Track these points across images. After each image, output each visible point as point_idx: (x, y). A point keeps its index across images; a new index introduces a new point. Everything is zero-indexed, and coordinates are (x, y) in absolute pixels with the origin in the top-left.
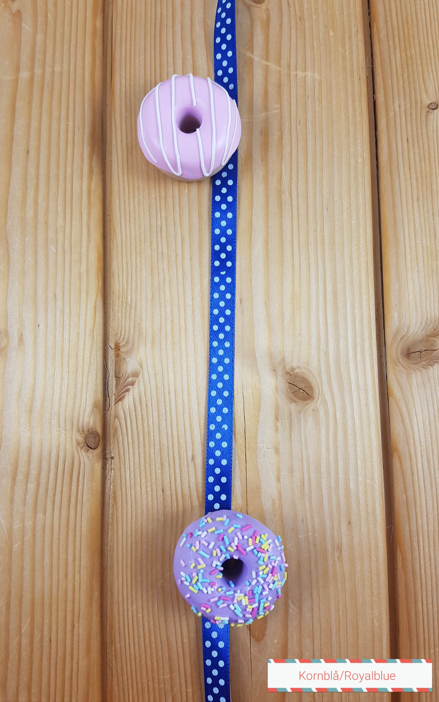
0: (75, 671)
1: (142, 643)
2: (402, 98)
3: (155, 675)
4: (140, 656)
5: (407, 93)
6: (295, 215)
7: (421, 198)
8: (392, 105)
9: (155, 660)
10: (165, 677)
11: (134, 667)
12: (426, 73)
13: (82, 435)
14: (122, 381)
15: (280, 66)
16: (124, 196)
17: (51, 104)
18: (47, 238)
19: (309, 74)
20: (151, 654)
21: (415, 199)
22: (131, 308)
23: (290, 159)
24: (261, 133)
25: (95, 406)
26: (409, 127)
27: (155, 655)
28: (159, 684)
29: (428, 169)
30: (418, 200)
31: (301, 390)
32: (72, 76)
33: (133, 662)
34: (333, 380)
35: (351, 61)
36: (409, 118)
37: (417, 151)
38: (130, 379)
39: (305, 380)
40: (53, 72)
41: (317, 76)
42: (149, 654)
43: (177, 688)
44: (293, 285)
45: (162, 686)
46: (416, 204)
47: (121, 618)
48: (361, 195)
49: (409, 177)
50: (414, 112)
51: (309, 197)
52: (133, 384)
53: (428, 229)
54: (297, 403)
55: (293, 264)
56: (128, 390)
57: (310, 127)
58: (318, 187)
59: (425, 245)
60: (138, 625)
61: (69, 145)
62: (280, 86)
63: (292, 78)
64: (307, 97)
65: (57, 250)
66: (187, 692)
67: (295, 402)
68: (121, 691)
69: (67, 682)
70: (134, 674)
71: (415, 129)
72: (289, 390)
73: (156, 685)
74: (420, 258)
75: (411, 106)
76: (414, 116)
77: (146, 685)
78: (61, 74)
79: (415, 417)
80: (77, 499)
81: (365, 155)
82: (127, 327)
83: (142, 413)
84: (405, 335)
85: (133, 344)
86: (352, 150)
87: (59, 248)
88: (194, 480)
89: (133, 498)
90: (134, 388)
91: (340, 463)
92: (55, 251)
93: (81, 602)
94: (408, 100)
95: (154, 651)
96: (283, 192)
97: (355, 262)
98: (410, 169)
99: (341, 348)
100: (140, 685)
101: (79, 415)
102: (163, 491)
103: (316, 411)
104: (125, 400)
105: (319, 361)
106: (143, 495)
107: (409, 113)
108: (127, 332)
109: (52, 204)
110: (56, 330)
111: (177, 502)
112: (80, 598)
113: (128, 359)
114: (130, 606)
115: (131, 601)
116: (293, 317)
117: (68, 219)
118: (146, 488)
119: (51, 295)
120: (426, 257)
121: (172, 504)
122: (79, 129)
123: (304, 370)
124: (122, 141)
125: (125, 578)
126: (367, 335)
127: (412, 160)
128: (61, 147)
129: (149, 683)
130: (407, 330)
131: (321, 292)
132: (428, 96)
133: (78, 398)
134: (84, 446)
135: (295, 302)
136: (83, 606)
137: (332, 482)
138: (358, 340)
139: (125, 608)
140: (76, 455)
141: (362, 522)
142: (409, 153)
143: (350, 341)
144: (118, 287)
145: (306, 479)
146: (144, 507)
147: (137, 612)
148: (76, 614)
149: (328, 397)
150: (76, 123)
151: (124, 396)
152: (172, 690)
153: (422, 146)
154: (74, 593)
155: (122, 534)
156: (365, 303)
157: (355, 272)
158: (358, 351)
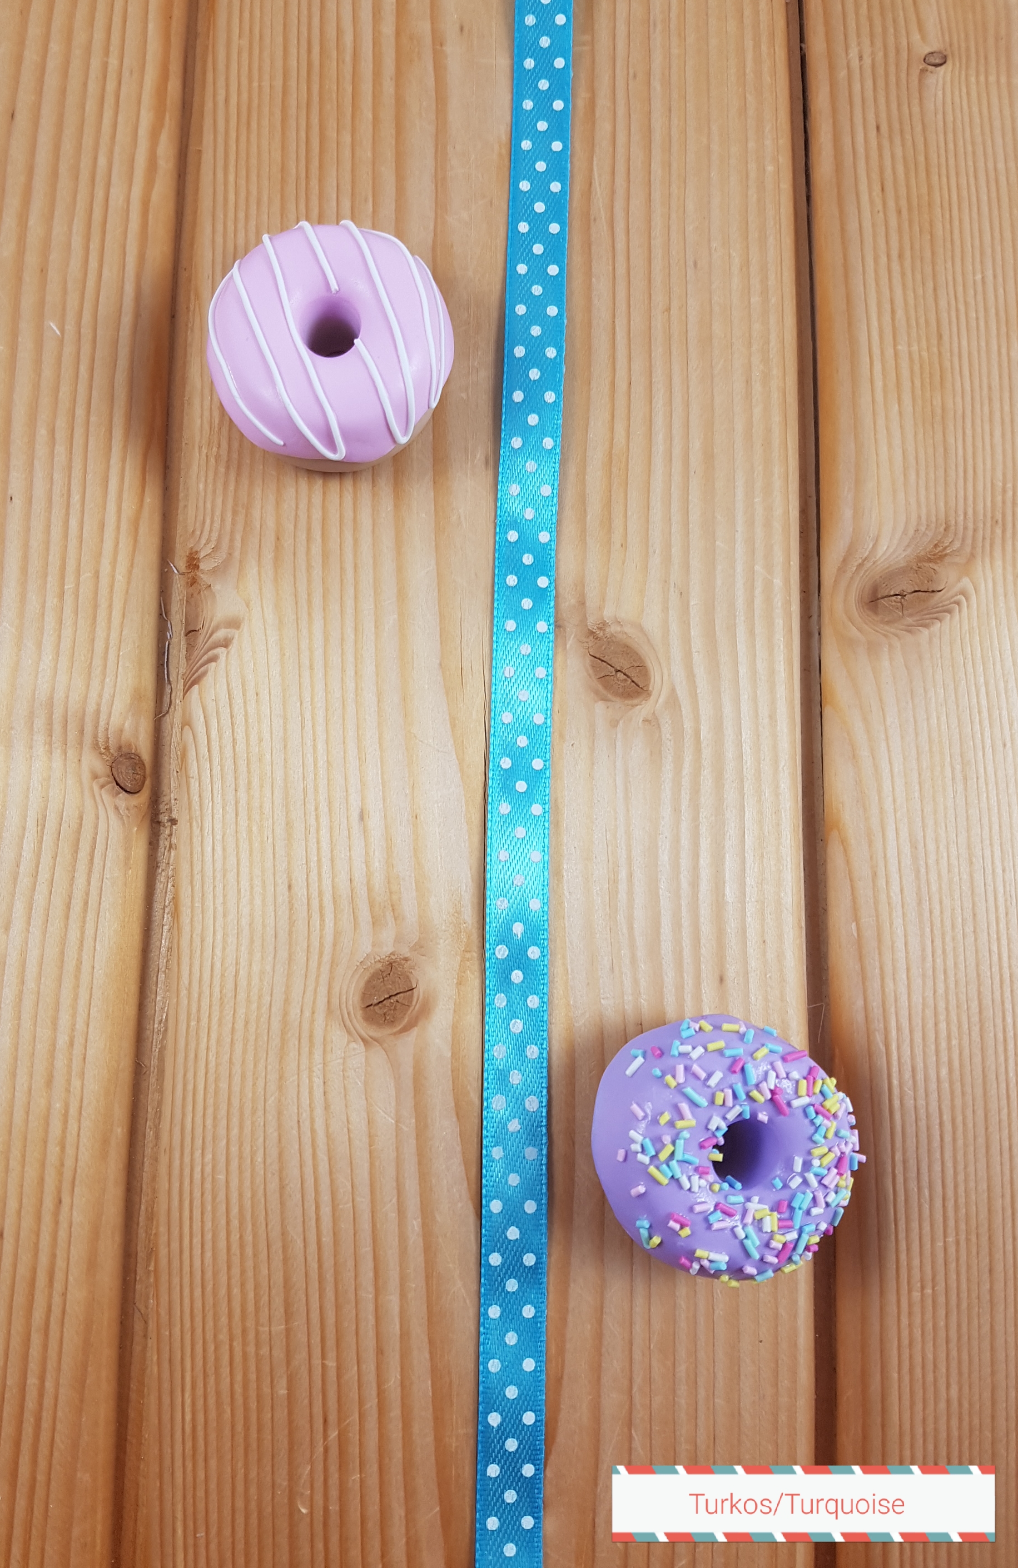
0: (56, 1311)
1: (222, 1244)
2: (866, 41)
3: (250, 1323)
4: (215, 1274)
5: (878, 29)
6: (621, 270)
7: (908, 254)
8: (843, 55)
9: (250, 1286)
10: (273, 1329)
11: (198, 1304)
13: (104, 757)
14: (201, 639)
16: (225, 215)
18: (42, 303)
20: (243, 1272)
21: (895, 254)
22: (227, 468)
23: (611, 149)
25: (137, 696)
26: (882, 100)
27: (250, 1273)
28: (258, 1345)
29: (924, 190)
30: (901, 256)
31: (619, 674)
33: (198, 1292)
34: (695, 655)
36: (881, 83)
37: (899, 152)
38: (220, 634)
39: (628, 651)
42: (236, 1271)
43: (300, 1357)
44: (612, 430)
45: (265, 1351)
46: (896, 267)
47: (176, 1185)
48: (771, 240)
49: (880, 207)
50: (892, 69)
51: (653, 235)
52: (226, 643)
53: (922, 321)
54: (609, 704)
55: (613, 384)
56: (214, 659)
57: (658, 87)
58: (673, 216)
59: (916, 356)
60: (214, 1198)
61: (106, 106)
64: (651, 23)
65: (62, 331)
66: (324, 1366)
67: (604, 699)
68: (166, 1365)
69: (36, 1339)
70: (198, 1319)
71: (894, 106)
72: (591, 672)
73: (251, 1349)
74: (906, 384)
75: (886, 55)
76: (893, 79)
77: (227, 1347)
79: (883, 745)
80: (86, 903)
81: (781, 160)
82: (218, 513)
83: (246, 712)
84: (866, 559)
85: (230, 554)
86: (751, 145)
87: (67, 327)
88: (364, 866)
89: (220, 900)
90: (228, 653)
91: (705, 844)
92: (58, 332)
93: (81, 1144)
94: (879, 43)
95: (250, 1264)
96: (595, 220)
97: (757, 387)
98: (883, 189)
99: (719, 582)
100: (211, 1348)
101: (98, 712)
102: (290, 887)
103: (652, 722)
104: (208, 680)
105: (665, 609)
106: (242, 895)
107: (881, 71)
108: (217, 525)
109: (59, 229)
110: (50, 513)
111: (321, 912)
112: (78, 1135)
113: (217, 587)
114: (198, 1153)
115: (201, 1141)
116: (608, 504)
117: (93, 264)
118: (251, 880)
119: (42, 432)
120: (918, 383)
121: (310, 917)
122: (131, 73)
123: (628, 629)
124: (227, 101)
125: (190, 1087)
126: (779, 556)
127: (888, 171)
128: (87, 108)
129: (235, 1344)
130: (871, 546)
131: (677, 451)
132: (923, 38)
133: (97, 672)
134: (109, 783)
135: (614, 470)
136: (85, 1156)
137: (685, 885)
138: (757, 568)
139: (187, 1159)
140: (89, 802)
141: (751, 980)
142: (881, 156)
143: (739, 568)
144: (199, 421)
145: (623, 874)
146: (245, 921)
147: (214, 1167)
148: (68, 1174)
149: (682, 692)
150: (126, 61)
151: (205, 673)
152: (288, 1363)
153: (909, 143)
154: (65, 1122)
155: (190, 983)
156: (778, 483)
157: (757, 411)
158: (758, 592)
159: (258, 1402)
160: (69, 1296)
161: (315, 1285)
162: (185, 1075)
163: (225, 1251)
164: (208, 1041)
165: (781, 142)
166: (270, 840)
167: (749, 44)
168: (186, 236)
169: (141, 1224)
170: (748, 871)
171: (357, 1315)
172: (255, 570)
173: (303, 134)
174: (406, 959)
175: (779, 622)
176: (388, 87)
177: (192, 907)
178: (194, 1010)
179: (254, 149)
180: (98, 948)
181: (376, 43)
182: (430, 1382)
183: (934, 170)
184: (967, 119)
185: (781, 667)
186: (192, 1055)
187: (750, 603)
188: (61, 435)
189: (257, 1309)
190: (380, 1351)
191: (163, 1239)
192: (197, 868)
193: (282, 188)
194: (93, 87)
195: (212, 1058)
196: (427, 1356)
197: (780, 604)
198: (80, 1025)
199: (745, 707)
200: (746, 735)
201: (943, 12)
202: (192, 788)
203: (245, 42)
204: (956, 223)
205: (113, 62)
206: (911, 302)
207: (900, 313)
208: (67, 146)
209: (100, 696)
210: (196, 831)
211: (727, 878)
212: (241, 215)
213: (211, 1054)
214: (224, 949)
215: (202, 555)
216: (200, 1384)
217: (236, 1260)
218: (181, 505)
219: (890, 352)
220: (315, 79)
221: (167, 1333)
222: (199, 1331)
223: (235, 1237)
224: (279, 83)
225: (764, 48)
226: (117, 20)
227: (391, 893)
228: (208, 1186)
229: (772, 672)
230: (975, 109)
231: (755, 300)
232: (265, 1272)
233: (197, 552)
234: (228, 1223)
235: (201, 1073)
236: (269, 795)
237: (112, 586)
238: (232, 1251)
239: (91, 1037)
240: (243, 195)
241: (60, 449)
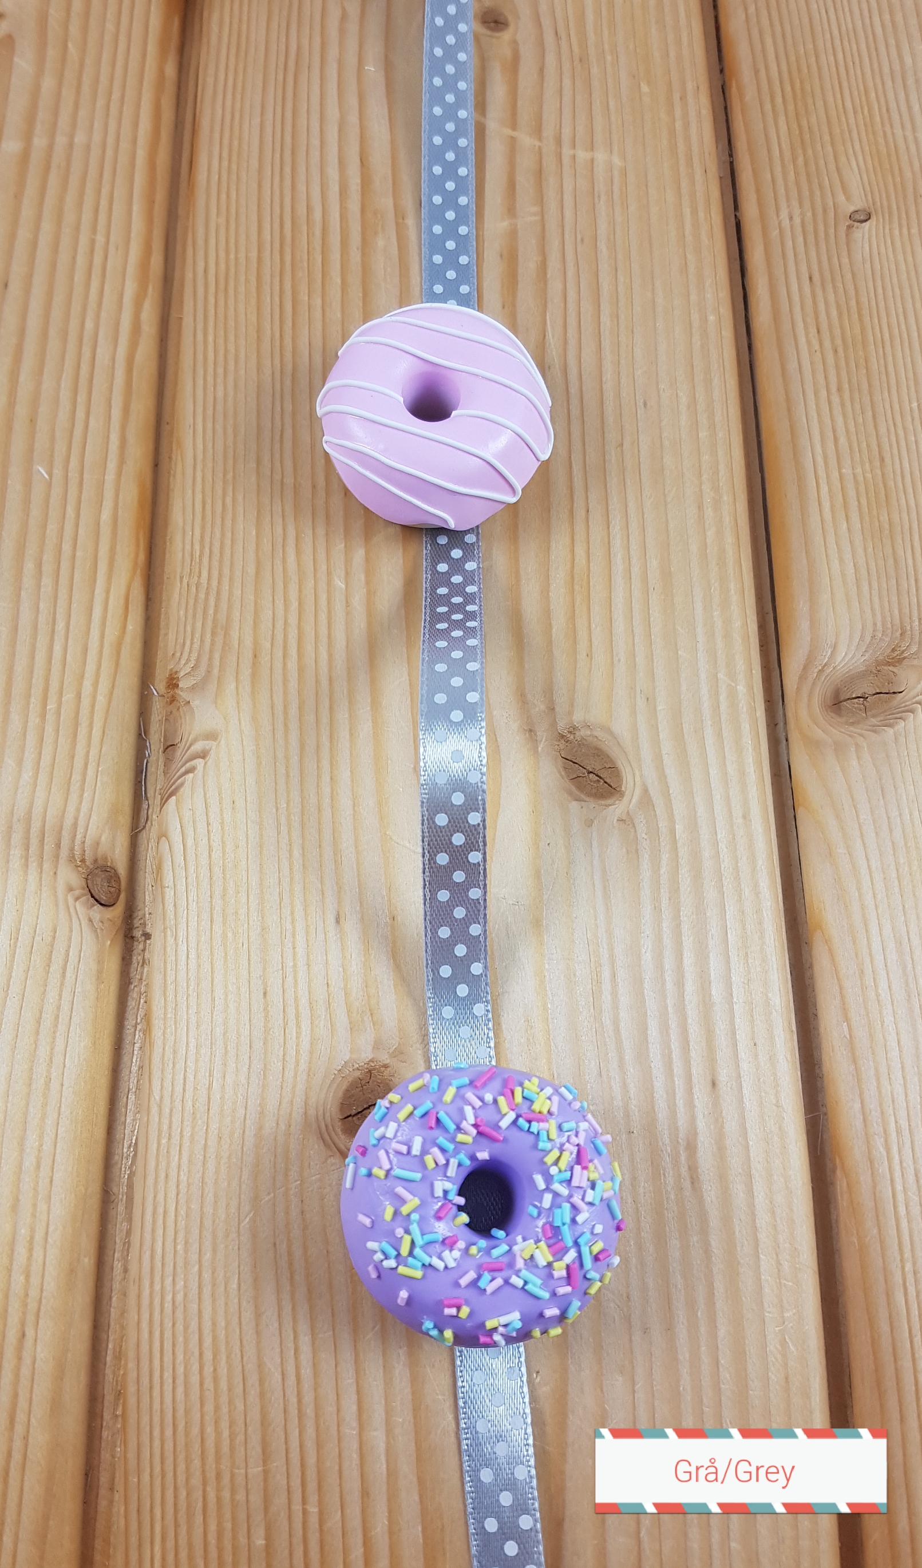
0: (17, 1458)
1: (195, 1379)
2: (795, 203)
3: (225, 1466)
4: (187, 1412)
5: (806, 193)
7: (846, 386)
8: (775, 217)
9: (225, 1424)
10: (249, 1471)
11: (169, 1445)
12: (843, 159)
13: (80, 869)
14: (179, 753)
15: (540, 139)
16: (205, 371)
17: (61, 200)
18: (30, 450)
19: (600, 156)
20: (217, 1408)
21: (834, 388)
22: (207, 594)
23: (562, 305)
24: (501, 256)
25: (115, 810)
26: (813, 254)
27: (225, 1409)
28: (233, 1491)
29: (857, 330)
30: (839, 389)
31: (591, 775)
32: (109, 153)
33: (169, 1432)
34: (665, 757)
35: (687, 139)
36: (811, 238)
37: (831, 297)
38: (198, 747)
39: (599, 753)
40: (71, 145)
41: (617, 161)
42: (209, 1407)
43: (279, 1501)
44: (573, 552)
45: (241, 1496)
46: (836, 399)
47: (145, 1316)
48: (716, 381)
49: (817, 347)
50: (821, 227)
51: (604, 379)
52: (204, 755)
53: (864, 446)
54: (584, 803)
55: (571, 510)
56: (191, 771)
57: (604, 250)
58: (624, 359)
59: (861, 478)
60: (186, 1328)
61: (93, 277)
62: (539, 174)
63: (566, 160)
64: (595, 196)
65: (50, 475)
67: (577, 800)
68: (134, 1515)
70: (169, 1461)
71: (825, 258)
72: (563, 773)
73: (226, 1494)
74: (853, 504)
75: (814, 215)
76: (822, 235)
77: (200, 1492)
78: (88, 148)
79: (859, 841)
80: (57, 1017)
81: (721, 310)
82: (198, 635)
83: (222, 819)
84: (826, 665)
85: (209, 672)
86: (693, 297)
87: (55, 471)
88: (341, 969)
89: (193, 1010)
90: (206, 763)
91: (688, 942)
92: (46, 476)
93: (47, 1273)
94: (807, 204)
95: (224, 1399)
96: (549, 368)
97: (709, 512)
98: (818, 332)
99: (684, 688)
100: (183, 1494)
101: (75, 825)
102: (265, 994)
103: (627, 821)
104: (185, 791)
105: (634, 713)
106: (217, 1003)
107: (810, 228)
108: (196, 646)
109: (47, 384)
110: (35, 639)
111: (297, 1019)
112: (44, 1263)
113: (195, 703)
114: (169, 1281)
115: (172, 1268)
116: (572, 618)
117: (80, 414)
118: (226, 986)
119: (29, 566)
120: (864, 501)
121: (286, 1024)
122: (117, 249)
123: (598, 733)
124: (206, 271)
125: (161, 1210)
126: (740, 665)
127: (823, 316)
128: (76, 279)
129: (209, 1489)
130: (829, 653)
131: (636, 570)
132: (848, 198)
133: (75, 787)
134: (83, 895)
135: (577, 587)
136: (51, 1286)
137: (670, 985)
138: (720, 676)
139: (157, 1287)
140: (63, 915)
141: (744, 1085)
142: (815, 303)
143: (703, 676)
144: (180, 555)
145: (606, 974)
146: (219, 1031)
147: (185, 1295)
148: (32, 1306)
149: (654, 792)
150: (112, 238)
151: (182, 784)
152: (266, 1509)
153: (841, 290)
154: (31, 1250)
155: (162, 1098)
156: (734, 598)
157: (710, 534)
158: (723, 697)
159: (234, 1554)
160: (31, 1440)
161: (294, 1421)
162: (155, 1197)
163: (198, 1385)
164: (180, 1159)
165: (721, 295)
166: (246, 946)
167: (687, 211)
168: (168, 393)
169: (108, 1363)
170: (733, 971)
171: (340, 1455)
172: (233, 686)
173: (277, 299)
174: (386, 1066)
175: (746, 727)
176: (355, 256)
177: (165, 1019)
178: (165, 1127)
179: (231, 312)
180: (67, 1065)
181: (343, 217)
182: (420, 1529)
183: (866, 312)
184: (893, 267)
185: (751, 769)
186: (162, 1175)
187: (716, 708)
188: (48, 568)
189: (232, 1448)
190: (365, 1493)
191: (132, 1375)
192: (170, 978)
193: (258, 345)
194: (81, 260)
195: (183, 1177)
196: (417, 1498)
197: (745, 709)
198: (48, 1146)
199: (719, 807)
200: (721, 834)
201: (865, 176)
202: (167, 897)
203: (222, 221)
204: (890, 359)
205: (100, 239)
206: (852, 429)
207: (843, 440)
208: (57, 313)
209: (78, 810)
210: (170, 940)
211: (712, 978)
212: (220, 371)
213: (182, 1173)
214: (197, 1061)
215: (182, 674)
216: (171, 1535)
217: (209, 1396)
218: (162, 632)
219: (835, 474)
220: (288, 250)
221: (136, 1480)
222: (170, 1475)
223: (208, 1370)
224: (254, 254)
225: (701, 215)
226: (104, 203)
227: (369, 997)
228: (180, 1314)
229: (742, 774)
230: (901, 257)
231: (703, 434)
232: (240, 1407)
233: (176, 672)
234: (201, 1354)
235: (172, 1194)
236: (244, 900)
237: (93, 706)
238: (206, 1386)
239: (58, 1158)
240: (221, 353)
241: (47, 581)
